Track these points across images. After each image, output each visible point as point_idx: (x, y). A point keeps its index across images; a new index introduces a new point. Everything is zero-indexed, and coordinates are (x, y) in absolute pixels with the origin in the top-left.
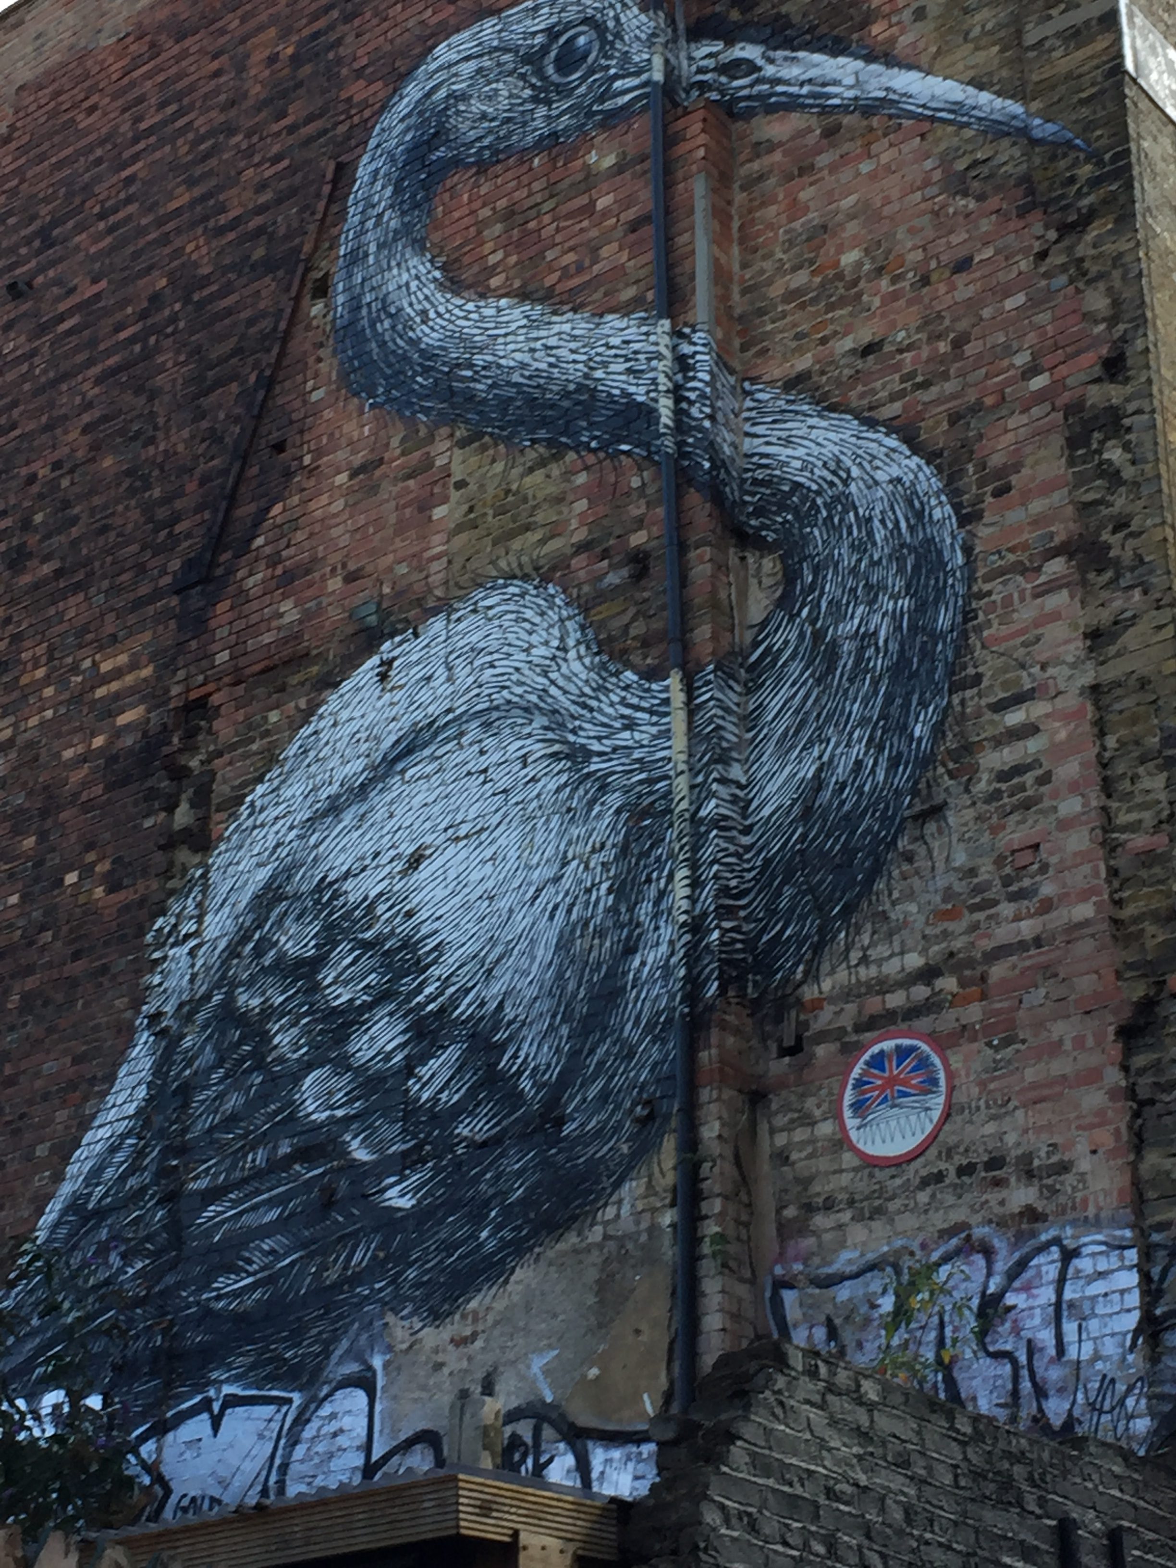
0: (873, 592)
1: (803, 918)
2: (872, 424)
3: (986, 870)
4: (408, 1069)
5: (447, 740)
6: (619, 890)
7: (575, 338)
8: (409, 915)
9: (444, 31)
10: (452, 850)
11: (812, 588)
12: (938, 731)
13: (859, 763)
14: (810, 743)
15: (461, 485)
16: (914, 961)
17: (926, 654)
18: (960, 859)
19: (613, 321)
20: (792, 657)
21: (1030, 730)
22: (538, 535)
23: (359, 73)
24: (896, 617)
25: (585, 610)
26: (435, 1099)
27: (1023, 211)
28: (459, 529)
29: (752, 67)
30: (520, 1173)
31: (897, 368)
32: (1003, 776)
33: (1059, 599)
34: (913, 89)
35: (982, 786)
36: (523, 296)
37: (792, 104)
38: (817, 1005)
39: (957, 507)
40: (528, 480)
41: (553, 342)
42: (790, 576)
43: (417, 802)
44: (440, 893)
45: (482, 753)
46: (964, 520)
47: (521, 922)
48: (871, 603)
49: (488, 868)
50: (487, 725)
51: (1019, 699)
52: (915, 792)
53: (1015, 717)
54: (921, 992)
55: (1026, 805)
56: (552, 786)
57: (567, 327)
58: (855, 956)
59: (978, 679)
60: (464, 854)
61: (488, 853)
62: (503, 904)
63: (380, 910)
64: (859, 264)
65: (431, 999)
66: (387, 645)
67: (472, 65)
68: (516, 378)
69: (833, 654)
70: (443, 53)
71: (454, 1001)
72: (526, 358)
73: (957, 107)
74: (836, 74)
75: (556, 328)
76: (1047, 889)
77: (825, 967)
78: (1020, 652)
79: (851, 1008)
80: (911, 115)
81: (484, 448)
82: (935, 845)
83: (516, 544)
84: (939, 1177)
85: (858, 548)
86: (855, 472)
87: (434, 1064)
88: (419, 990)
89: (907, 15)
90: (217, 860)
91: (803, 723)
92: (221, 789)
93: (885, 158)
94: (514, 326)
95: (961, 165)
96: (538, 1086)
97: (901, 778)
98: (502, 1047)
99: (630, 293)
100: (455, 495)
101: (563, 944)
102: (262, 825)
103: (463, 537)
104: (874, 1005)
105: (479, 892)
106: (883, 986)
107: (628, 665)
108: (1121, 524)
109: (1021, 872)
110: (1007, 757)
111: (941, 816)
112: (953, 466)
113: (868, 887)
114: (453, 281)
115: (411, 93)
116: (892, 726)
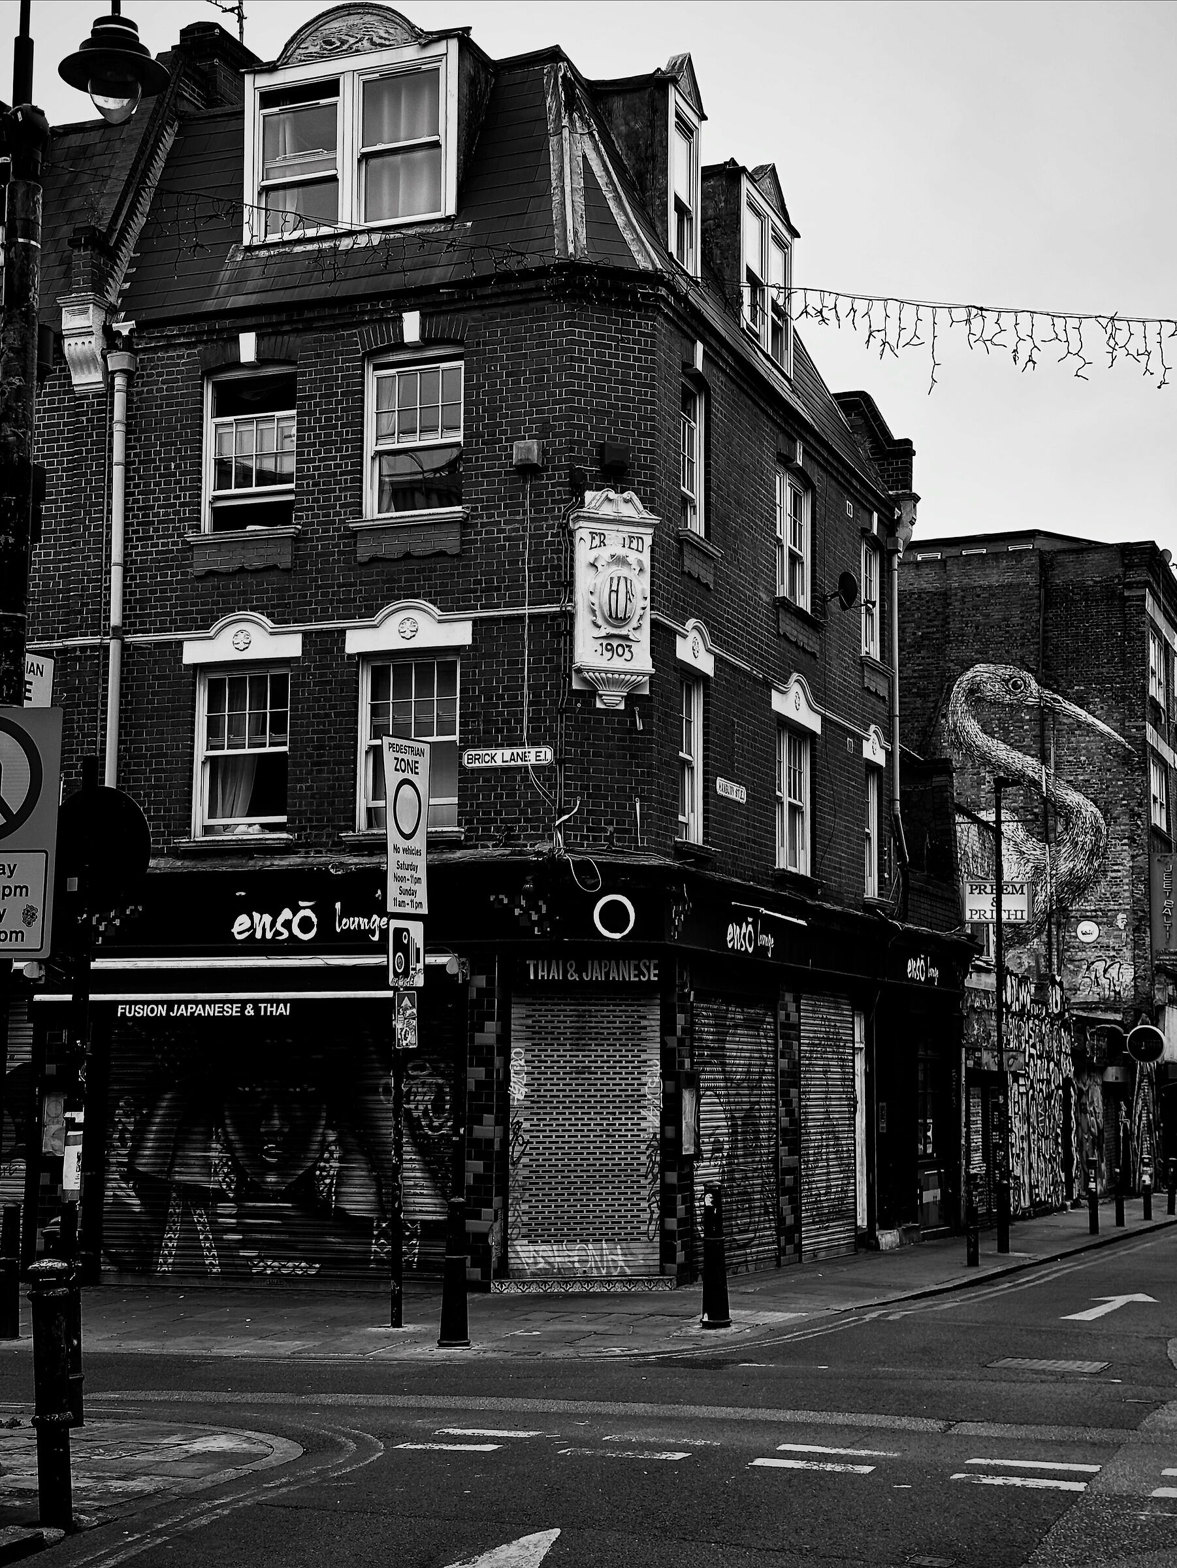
0: (1086, 834)
3: (1108, 895)
7: (1018, 758)
9: (978, 661)
11: (1072, 828)
12: (1099, 866)
15: (988, 782)
16: (1093, 908)
17: (1098, 850)
18: (1103, 891)
19: (1029, 758)
21: (1119, 871)
23: (952, 661)
27: (1123, 764)
29: (1059, 702)
31: (1094, 787)
32: (1113, 878)
33: (1126, 848)
34: (1100, 725)
35: (1109, 879)
36: (1004, 742)
37: (1070, 716)
38: (1072, 911)
39: (1105, 821)
41: (1013, 756)
51: (1117, 865)
52: (1094, 876)
53: (1116, 868)
54: (1094, 914)
55: (1117, 885)
56: (1016, 857)
57: (1017, 754)
64: (1085, 761)
67: (988, 675)
68: (1003, 761)
69: (1077, 843)
70: (979, 667)
72: (1006, 758)
73: (1109, 734)
74: (1080, 713)
75: (1014, 754)
76: (1121, 901)
78: (1118, 856)
79: (1079, 914)
80: (1098, 731)
82: (1098, 887)
84: (1097, 947)
85: (1083, 823)
86: (1083, 807)
89: (1099, 707)
93: (1091, 738)
94: (1002, 749)
97: (1092, 873)
103: (990, 795)
104: (1084, 913)
106: (1087, 911)
108: (1139, 836)
109: (1115, 897)
110: (1114, 875)
111: (1099, 882)
112: (1105, 812)
113: (1083, 891)
114: (986, 733)
115: (969, 674)
116: (1090, 862)
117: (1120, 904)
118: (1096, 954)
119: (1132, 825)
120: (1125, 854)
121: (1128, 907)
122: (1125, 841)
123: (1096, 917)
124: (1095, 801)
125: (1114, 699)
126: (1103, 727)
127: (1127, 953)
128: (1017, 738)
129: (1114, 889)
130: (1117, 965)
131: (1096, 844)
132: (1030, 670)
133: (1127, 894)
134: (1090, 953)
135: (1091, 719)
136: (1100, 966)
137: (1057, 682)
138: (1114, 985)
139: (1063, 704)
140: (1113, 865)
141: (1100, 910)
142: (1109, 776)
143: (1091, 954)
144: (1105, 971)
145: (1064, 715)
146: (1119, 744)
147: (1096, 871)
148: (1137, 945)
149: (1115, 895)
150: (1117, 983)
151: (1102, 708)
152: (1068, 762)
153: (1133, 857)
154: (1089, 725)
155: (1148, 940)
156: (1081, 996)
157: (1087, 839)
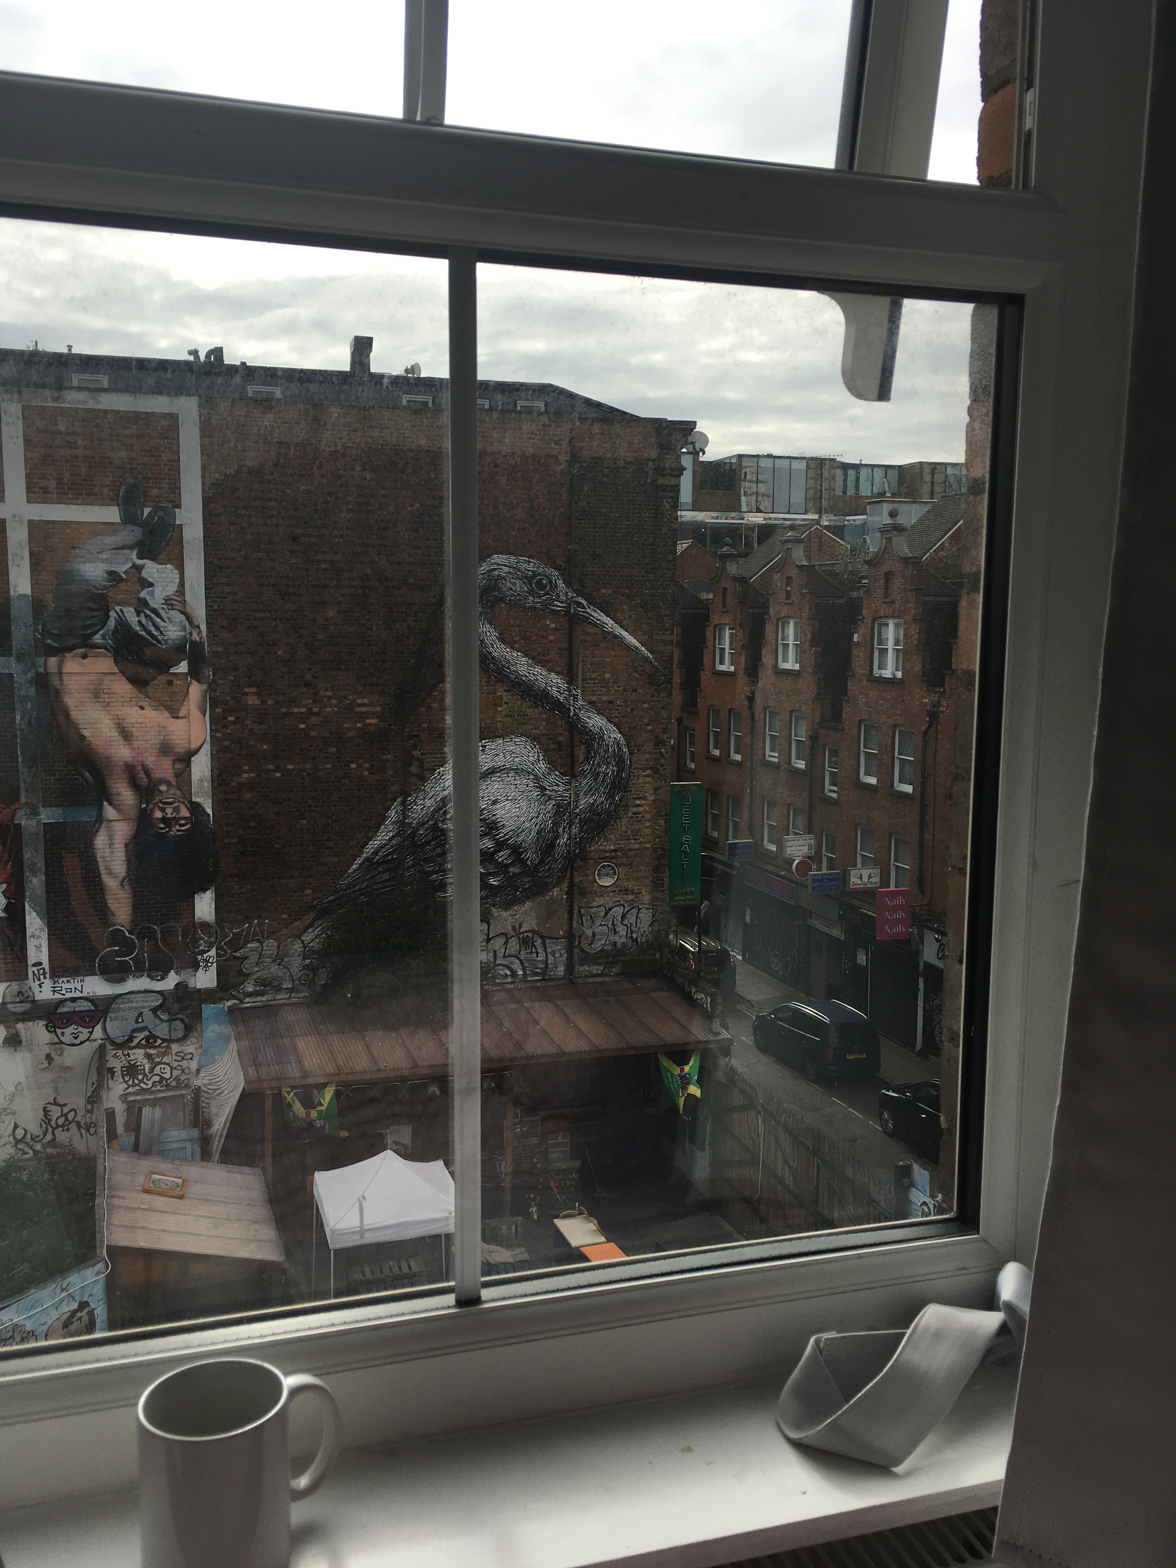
0: (608, 764)
1: (589, 834)
2: (611, 722)
3: (629, 833)
4: (495, 853)
5: (505, 773)
6: (554, 823)
7: (542, 675)
8: (494, 815)
10: (506, 802)
11: (593, 757)
12: (621, 800)
13: (602, 802)
14: (592, 795)
15: (506, 703)
16: (612, 847)
17: (620, 781)
18: (624, 829)
19: (553, 675)
20: (589, 773)
21: (641, 806)
22: (532, 727)
24: (613, 771)
25: (545, 751)
26: (503, 861)
27: (650, 683)
28: (506, 716)
29: (584, 607)
30: (527, 882)
31: (617, 710)
32: (634, 814)
33: (649, 779)
34: (627, 637)
35: (630, 814)
36: (525, 654)
37: (595, 625)
38: (590, 852)
39: (629, 750)
40: (528, 710)
41: (536, 673)
42: (588, 752)
43: (495, 787)
44: (503, 812)
45: (515, 780)
46: (630, 754)
47: (527, 825)
48: (607, 766)
49: (518, 810)
50: (517, 773)
51: (639, 798)
52: (615, 812)
53: (638, 802)
54: (613, 854)
55: (639, 821)
56: (536, 794)
57: (540, 671)
58: (599, 843)
59: (630, 791)
60: (510, 804)
61: (518, 806)
62: (522, 819)
63: (485, 812)
64: (609, 679)
65: (501, 837)
66: (483, 741)
67: (507, 569)
68: (523, 678)
69: (598, 774)
70: (497, 558)
71: (508, 840)
72: (528, 675)
73: (637, 648)
74: (607, 622)
75: (536, 670)
76: (641, 840)
77: (592, 845)
78: (640, 788)
79: (598, 854)
80: (625, 644)
81: (513, 695)
82: (619, 824)
83: (524, 727)
84: (615, 891)
85: (605, 751)
86: (605, 732)
87: (501, 853)
88: (498, 835)
89: (627, 616)
90: (428, 785)
91: (591, 789)
92: (427, 765)
93: (618, 653)
94: (523, 663)
95: (636, 664)
96: (532, 864)
97: (612, 808)
98: (522, 853)
99: (559, 669)
100: (505, 706)
101: (539, 833)
102: (443, 779)
103: (508, 719)
104: (603, 855)
105: (515, 814)
106: (605, 851)
107: (557, 770)
108: (662, 766)
109: (636, 834)
110: (635, 810)
111: (620, 818)
112: (629, 740)
113: (603, 830)
114: (502, 639)
115: (485, 567)
116: (611, 796)
117: (641, 843)
118: (614, 899)
119: (656, 753)
120: (648, 786)
121: (648, 845)
122: (649, 772)
123: (616, 857)
124: (618, 726)
125: (642, 607)
126: (629, 639)
127: (646, 898)
128: (540, 650)
129: (636, 826)
130: (635, 911)
131: (617, 775)
133: (648, 831)
134: (608, 898)
135: (617, 630)
136: (619, 911)
138: (632, 932)
139: (589, 611)
140: (635, 799)
141: (620, 850)
142: (634, 696)
143: (608, 901)
145: (590, 623)
146: (646, 659)
147: (617, 806)
148: (656, 885)
149: (637, 833)
150: (635, 929)
151: (630, 616)
152: (591, 679)
153: (656, 789)
154: (615, 636)
155: (667, 880)
156: (598, 946)
157: (612, 769)
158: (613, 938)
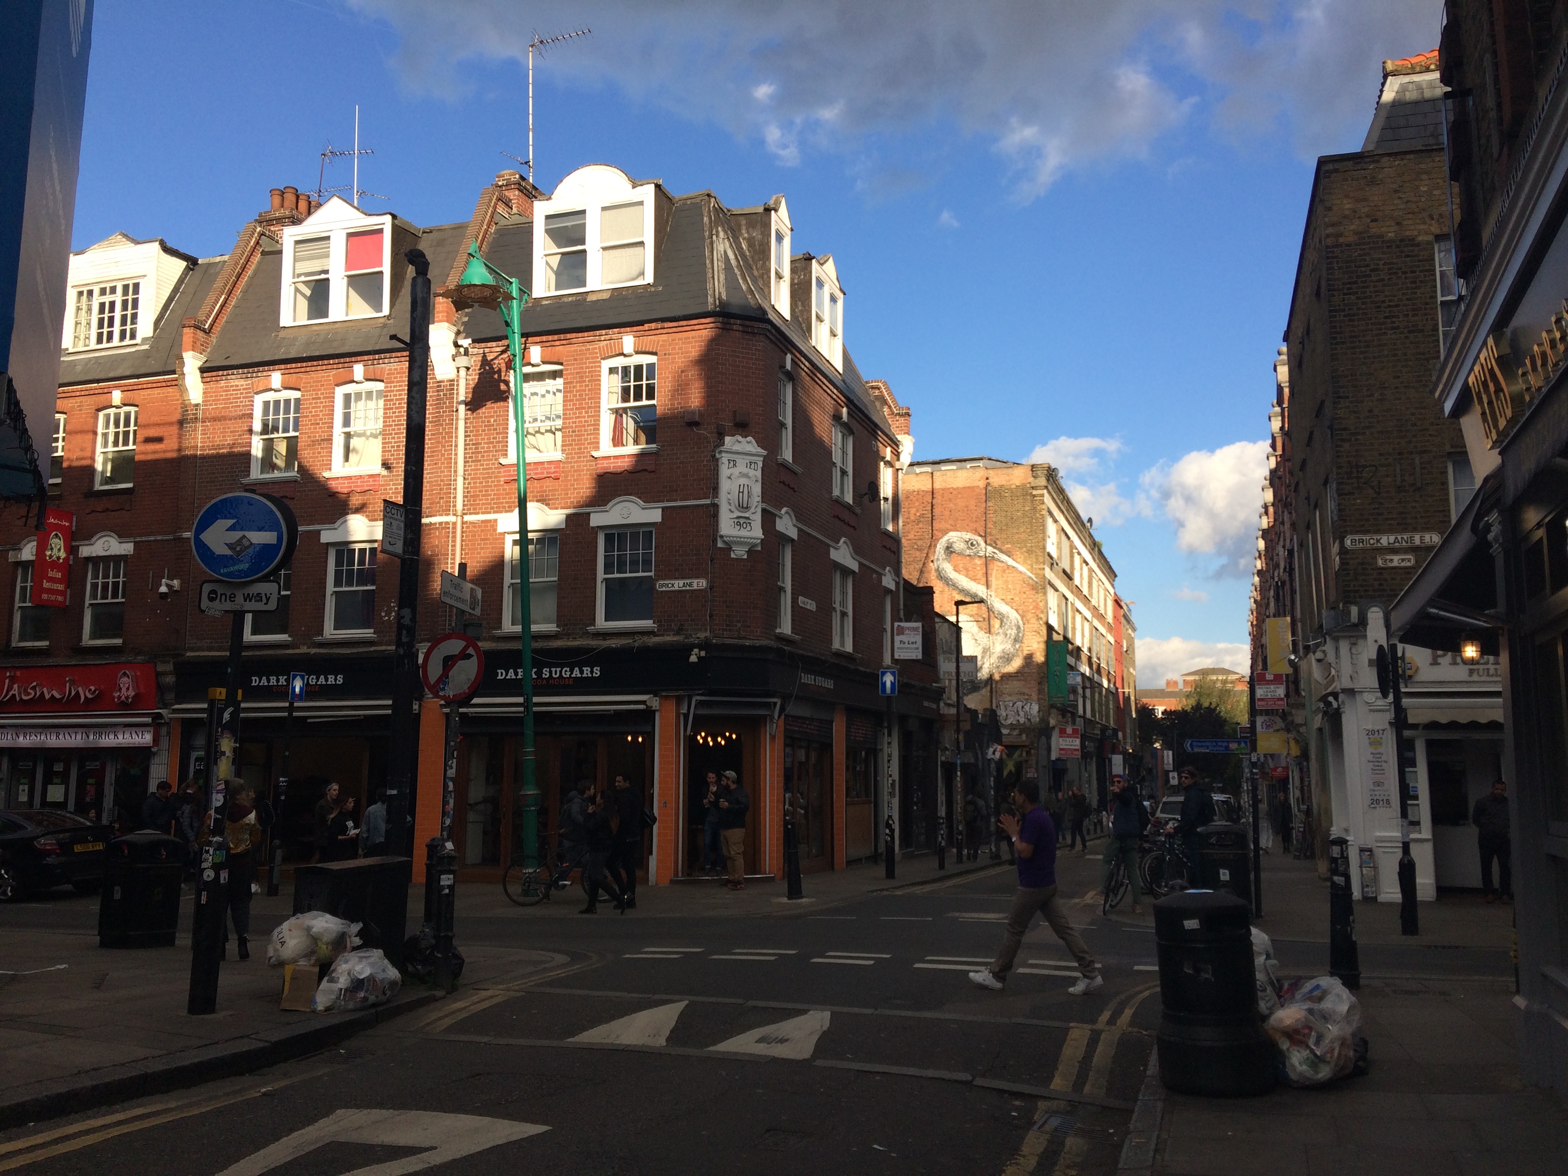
0: (1012, 629)
1: (1002, 664)
12: (1019, 647)
13: (1009, 648)
17: (1019, 638)
19: (980, 586)
23: (936, 530)
24: (1015, 633)
27: (1033, 589)
29: (996, 554)
33: (1034, 637)
36: (966, 576)
37: (1003, 562)
39: (1023, 622)
67: (956, 538)
69: (1007, 635)
70: (951, 534)
73: (1025, 572)
85: (1010, 623)
86: (1010, 613)
97: (1015, 651)
112: (1022, 617)
113: (1010, 662)
114: (955, 571)
115: (946, 538)
116: (1014, 645)
117: (1031, 670)
118: (1017, 699)
119: (1037, 625)
120: (1034, 641)
121: (1035, 671)
122: (1034, 633)
123: (1017, 677)
124: (1017, 610)
125: (1027, 552)
126: (1021, 568)
127: (1035, 696)
128: (973, 574)
129: (1028, 661)
130: (1029, 704)
131: (1017, 635)
132: (981, 536)
135: (1014, 564)
136: (1019, 704)
137: (995, 543)
138: (1027, 715)
139: (998, 555)
141: (1020, 673)
142: (1025, 596)
143: (1014, 698)
144: (1023, 707)
145: (1000, 561)
146: (1030, 578)
147: (1017, 650)
148: (1040, 692)
149: (1028, 665)
150: (1029, 714)
152: (1002, 588)
153: (1038, 643)
154: (1014, 567)
155: (1046, 690)
156: (1009, 722)
157: (1013, 632)
158: (1017, 718)
